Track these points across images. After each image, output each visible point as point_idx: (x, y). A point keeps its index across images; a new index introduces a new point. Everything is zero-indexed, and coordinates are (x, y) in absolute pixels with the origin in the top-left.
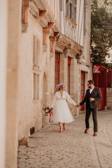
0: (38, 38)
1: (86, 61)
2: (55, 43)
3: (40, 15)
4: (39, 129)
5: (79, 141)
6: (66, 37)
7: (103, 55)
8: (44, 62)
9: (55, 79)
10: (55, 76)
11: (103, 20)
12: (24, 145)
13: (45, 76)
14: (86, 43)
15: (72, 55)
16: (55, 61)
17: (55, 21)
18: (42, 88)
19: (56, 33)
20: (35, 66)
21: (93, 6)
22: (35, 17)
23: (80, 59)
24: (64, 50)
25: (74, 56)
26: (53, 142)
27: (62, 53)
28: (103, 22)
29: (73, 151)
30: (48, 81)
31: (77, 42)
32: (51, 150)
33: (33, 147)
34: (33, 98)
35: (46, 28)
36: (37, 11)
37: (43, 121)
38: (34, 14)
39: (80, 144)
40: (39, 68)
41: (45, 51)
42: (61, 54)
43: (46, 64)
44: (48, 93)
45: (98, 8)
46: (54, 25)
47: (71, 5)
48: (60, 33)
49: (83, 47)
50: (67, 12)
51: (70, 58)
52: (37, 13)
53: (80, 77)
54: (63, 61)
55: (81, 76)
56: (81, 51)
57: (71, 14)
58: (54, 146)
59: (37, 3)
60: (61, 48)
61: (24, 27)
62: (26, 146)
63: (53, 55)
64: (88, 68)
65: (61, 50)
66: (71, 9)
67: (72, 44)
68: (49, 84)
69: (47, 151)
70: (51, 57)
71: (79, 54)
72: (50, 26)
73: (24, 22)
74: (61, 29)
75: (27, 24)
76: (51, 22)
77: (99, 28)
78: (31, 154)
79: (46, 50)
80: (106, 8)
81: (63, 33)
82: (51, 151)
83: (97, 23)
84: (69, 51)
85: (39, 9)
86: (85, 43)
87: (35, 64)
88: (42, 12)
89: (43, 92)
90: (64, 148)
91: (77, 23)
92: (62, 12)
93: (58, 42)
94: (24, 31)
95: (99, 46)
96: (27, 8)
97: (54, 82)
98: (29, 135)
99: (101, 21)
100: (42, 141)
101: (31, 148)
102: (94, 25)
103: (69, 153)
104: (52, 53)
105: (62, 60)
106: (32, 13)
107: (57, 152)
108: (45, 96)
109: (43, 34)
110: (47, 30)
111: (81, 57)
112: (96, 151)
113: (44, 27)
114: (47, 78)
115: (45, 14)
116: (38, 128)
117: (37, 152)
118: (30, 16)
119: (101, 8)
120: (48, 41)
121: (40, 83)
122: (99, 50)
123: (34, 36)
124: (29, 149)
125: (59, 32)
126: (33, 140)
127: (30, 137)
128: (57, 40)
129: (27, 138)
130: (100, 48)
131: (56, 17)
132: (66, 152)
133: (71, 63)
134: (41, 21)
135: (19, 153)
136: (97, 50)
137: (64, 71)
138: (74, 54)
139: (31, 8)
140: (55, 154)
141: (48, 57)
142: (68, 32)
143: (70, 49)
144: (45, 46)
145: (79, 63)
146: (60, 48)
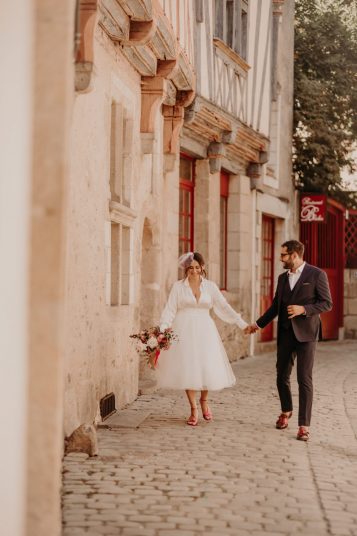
0: (125, 110)
1: (280, 183)
2: (180, 125)
3: (131, 37)
4: (128, 401)
5: (255, 439)
6: (215, 105)
7: (333, 164)
8: (144, 186)
9: (180, 240)
10: (180, 230)
11: (334, 53)
12: (82, 451)
13: (148, 233)
14: (279, 126)
15: (234, 164)
16: (181, 184)
17: (181, 56)
18: (139, 270)
19: (182, 95)
20: (115, 198)
21: (301, 8)
22: (117, 42)
23: (258, 176)
24: (209, 150)
25: (240, 168)
26: (174, 442)
27: (201, 158)
28: (333, 60)
29: (238, 472)
30: (158, 248)
31: (248, 124)
32: (168, 468)
33: (112, 459)
34: (108, 301)
35: (151, 77)
36: (124, 23)
37: (140, 375)
38: (114, 31)
39: (260, 449)
40: (127, 204)
41: (147, 150)
42: (197, 162)
43: (152, 192)
44: (156, 287)
45: (316, 15)
46: (177, 67)
47: (230, 3)
48: (197, 95)
49: (268, 140)
50: (219, 26)
51: (226, 175)
52: (121, 30)
53: (259, 235)
54: (206, 183)
55: (264, 232)
56: (261, 152)
57: (230, 32)
58: (178, 455)
60: (198, 142)
61: (82, 75)
62: (87, 455)
63: (173, 164)
64: (283, 205)
65: (197, 149)
66: (230, 18)
67: (235, 128)
68: (159, 258)
69: (156, 472)
70: (167, 171)
71: (257, 160)
72: (163, 72)
73: (80, 57)
74: (198, 80)
75: (92, 63)
76: (168, 58)
77: (319, 77)
78: (102, 479)
79: (152, 147)
80: (341, 12)
81: (205, 92)
82: (168, 471)
83: (312, 61)
84: (223, 150)
85: (130, 17)
86: (276, 125)
87: (116, 192)
88: (137, 27)
89: (143, 282)
90: (211, 462)
91: (250, 62)
92: (203, 25)
93: (190, 122)
94: (81, 87)
95: (320, 135)
96: (91, 14)
97: (177, 250)
98: (98, 419)
99: (327, 56)
100: (139, 438)
101: (102, 459)
102: (306, 67)
103: (224, 478)
104: (170, 158)
105: (202, 181)
106: (108, 28)
107: (187, 473)
108: (147, 294)
109: (143, 99)
110: (153, 85)
111: (264, 169)
112: (312, 469)
113: (145, 73)
114: (156, 239)
115: (147, 32)
116: (124, 396)
117: (123, 472)
118: (101, 40)
119: (326, 15)
120: (158, 120)
121: (131, 253)
122: (319, 149)
123: (114, 104)
124: (98, 463)
125: (191, 91)
126: (109, 437)
127: (99, 427)
128: (187, 117)
129: (90, 429)
130: (323, 141)
131: (182, 41)
132: (214, 473)
133: (230, 191)
134: (134, 54)
135: (66, 475)
136: (315, 150)
137: (210, 217)
138: (240, 160)
139: (104, 13)
140: (179, 480)
141: (159, 170)
142: (220, 89)
143: (228, 144)
144: (147, 135)
145: (254, 191)
146: (195, 143)
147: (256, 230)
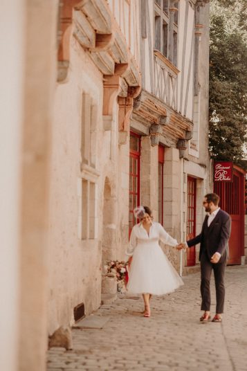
0: (92, 99)
1: (200, 154)
2: (130, 111)
3: (97, 45)
4: (94, 309)
5: (188, 337)
6: (155, 97)
7: (237, 140)
8: (105, 154)
9: (130, 193)
10: (130, 187)
11: (237, 63)
12: (61, 346)
13: (108, 188)
14: (199, 114)
15: (168, 140)
16: (130, 153)
17: (131, 61)
18: (101, 213)
19: (132, 90)
20: (85, 161)
21: (214, 31)
22: (86, 49)
23: (185, 148)
24: (150, 129)
25: (172, 142)
26: (128, 339)
27: (145, 135)
28: (236, 68)
29: (177, 362)
30: (115, 198)
31: (178, 111)
32: (125, 359)
33: (83, 352)
34: (80, 236)
35: (110, 76)
36: (92, 35)
37: (102, 290)
38: (84, 41)
39: (191, 345)
40: (93, 166)
41: (107, 128)
42: (142, 137)
43: (110, 159)
44: (114, 226)
45: (225, 36)
46: (128, 69)
47: (165, 26)
48: (142, 90)
49: (192, 123)
50: (158, 42)
51: (162, 148)
52: (89, 40)
53: (186, 191)
54: (148, 154)
55: (189, 188)
56: (187, 131)
57: (165, 46)
58: (132, 349)
59: (91, 17)
60: (143, 123)
61: (61, 70)
62: (64, 349)
63: (126, 138)
64: (202, 169)
65: (142, 129)
66: (165, 36)
67: (169, 114)
68: (116, 206)
69: (116, 362)
70: (121, 144)
71: (184, 137)
72: (118, 72)
73: (61, 58)
74: (143, 80)
75: (68, 62)
76: (123, 62)
77: (227, 79)
78: (76, 368)
79: (111, 127)
80: (242, 34)
81: (148, 88)
82: (124, 362)
83: (222, 68)
84: (160, 130)
85: (96, 31)
86: (197, 112)
87: (86, 157)
88: (101, 38)
89: (104, 223)
90: (155, 354)
91: (179, 68)
92: (146, 40)
93: (137, 109)
94: (61, 79)
95: (228, 120)
96: (67, 26)
97: (128, 200)
98: (72, 322)
99: (232, 65)
100: (102, 336)
101: (76, 352)
102: (217, 72)
103: (167, 367)
104: (124, 134)
105: (146, 151)
106: (80, 38)
107: (139, 363)
108: (107, 232)
109: (104, 91)
110: (112, 81)
111: (189, 144)
112: (231, 360)
113: (106, 73)
114: (113, 192)
115: (108, 42)
116: (91, 305)
117: (91, 362)
118: (75, 47)
119: (232, 36)
120: (115, 107)
121: (96, 202)
122: (228, 130)
123: (84, 94)
124: (73, 355)
125: (138, 87)
126: (80, 335)
127: (73, 328)
128: (135, 105)
129: (67, 330)
130: (230, 124)
131: (132, 51)
132: (159, 363)
133: (165, 159)
134: (98, 58)
135: (51, 365)
136: (225, 131)
137: (151, 177)
138: (173, 137)
139: (77, 27)
140: (134, 368)
141: (116, 143)
142: (158, 86)
143: (164, 125)
144: (108, 117)
145: (182, 159)
146: (140, 124)
147: (184, 187)
